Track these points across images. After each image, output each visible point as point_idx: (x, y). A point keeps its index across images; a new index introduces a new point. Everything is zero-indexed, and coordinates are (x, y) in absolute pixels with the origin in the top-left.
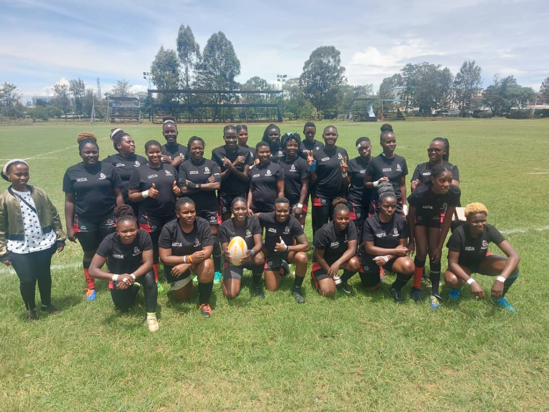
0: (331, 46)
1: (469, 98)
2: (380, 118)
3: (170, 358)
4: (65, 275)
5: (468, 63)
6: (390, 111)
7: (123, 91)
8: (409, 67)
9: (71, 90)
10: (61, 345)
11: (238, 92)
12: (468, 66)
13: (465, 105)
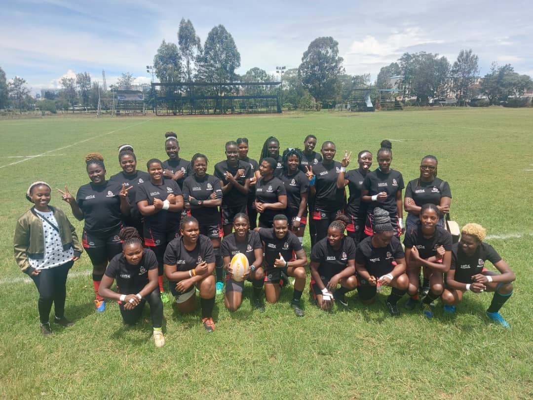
0: (329, 37)
1: (466, 86)
2: (378, 108)
3: (175, 376)
4: (76, 284)
5: (465, 52)
6: (388, 100)
7: (127, 84)
8: (406, 56)
9: (78, 83)
10: (73, 361)
11: (238, 84)
12: (465, 55)
13: (462, 94)
